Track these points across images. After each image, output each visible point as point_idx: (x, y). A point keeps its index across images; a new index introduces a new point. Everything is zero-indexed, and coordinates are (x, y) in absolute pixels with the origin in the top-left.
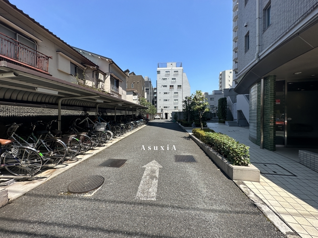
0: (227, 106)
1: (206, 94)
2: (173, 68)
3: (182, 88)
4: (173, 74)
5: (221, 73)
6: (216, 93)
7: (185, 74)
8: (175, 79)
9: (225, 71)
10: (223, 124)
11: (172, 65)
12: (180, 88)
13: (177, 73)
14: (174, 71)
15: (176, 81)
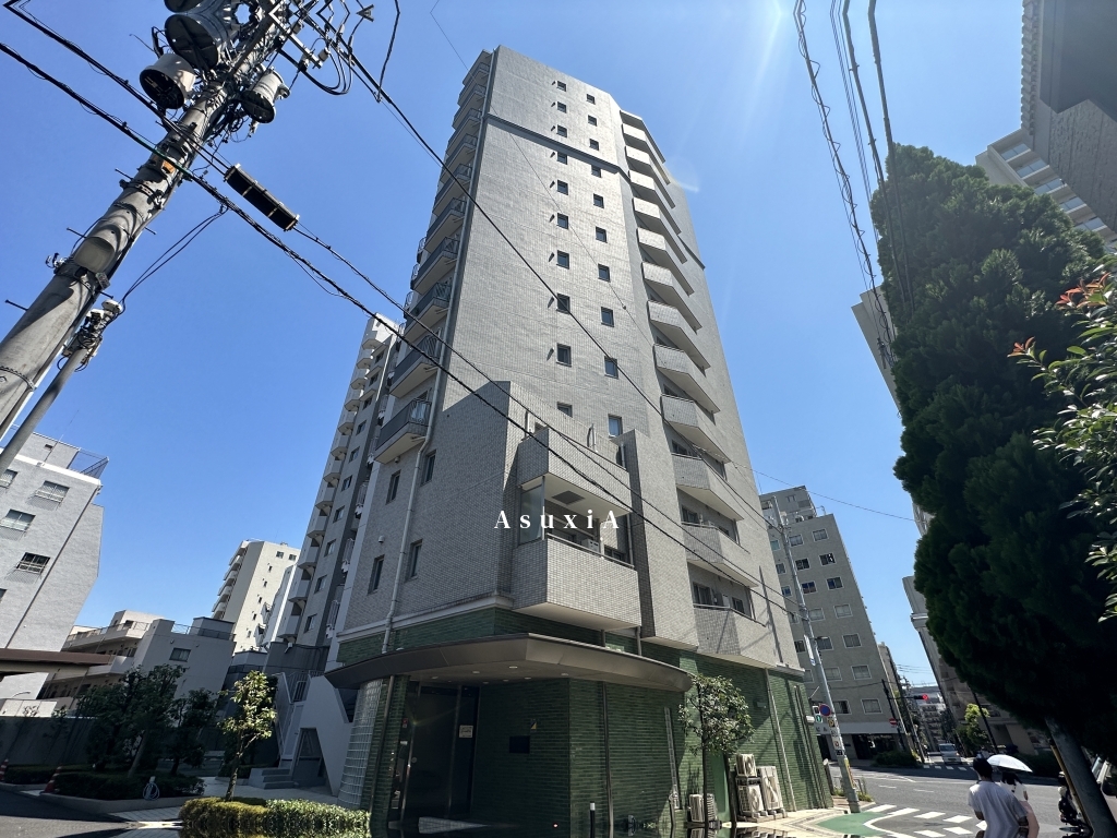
1: (163, 627)
2: (47, 466)
4: (30, 492)
5: (243, 547)
8: (29, 518)
9: (262, 542)
11: (47, 450)
12: (35, 570)
13: (58, 494)
14: (47, 483)
15: (26, 528)
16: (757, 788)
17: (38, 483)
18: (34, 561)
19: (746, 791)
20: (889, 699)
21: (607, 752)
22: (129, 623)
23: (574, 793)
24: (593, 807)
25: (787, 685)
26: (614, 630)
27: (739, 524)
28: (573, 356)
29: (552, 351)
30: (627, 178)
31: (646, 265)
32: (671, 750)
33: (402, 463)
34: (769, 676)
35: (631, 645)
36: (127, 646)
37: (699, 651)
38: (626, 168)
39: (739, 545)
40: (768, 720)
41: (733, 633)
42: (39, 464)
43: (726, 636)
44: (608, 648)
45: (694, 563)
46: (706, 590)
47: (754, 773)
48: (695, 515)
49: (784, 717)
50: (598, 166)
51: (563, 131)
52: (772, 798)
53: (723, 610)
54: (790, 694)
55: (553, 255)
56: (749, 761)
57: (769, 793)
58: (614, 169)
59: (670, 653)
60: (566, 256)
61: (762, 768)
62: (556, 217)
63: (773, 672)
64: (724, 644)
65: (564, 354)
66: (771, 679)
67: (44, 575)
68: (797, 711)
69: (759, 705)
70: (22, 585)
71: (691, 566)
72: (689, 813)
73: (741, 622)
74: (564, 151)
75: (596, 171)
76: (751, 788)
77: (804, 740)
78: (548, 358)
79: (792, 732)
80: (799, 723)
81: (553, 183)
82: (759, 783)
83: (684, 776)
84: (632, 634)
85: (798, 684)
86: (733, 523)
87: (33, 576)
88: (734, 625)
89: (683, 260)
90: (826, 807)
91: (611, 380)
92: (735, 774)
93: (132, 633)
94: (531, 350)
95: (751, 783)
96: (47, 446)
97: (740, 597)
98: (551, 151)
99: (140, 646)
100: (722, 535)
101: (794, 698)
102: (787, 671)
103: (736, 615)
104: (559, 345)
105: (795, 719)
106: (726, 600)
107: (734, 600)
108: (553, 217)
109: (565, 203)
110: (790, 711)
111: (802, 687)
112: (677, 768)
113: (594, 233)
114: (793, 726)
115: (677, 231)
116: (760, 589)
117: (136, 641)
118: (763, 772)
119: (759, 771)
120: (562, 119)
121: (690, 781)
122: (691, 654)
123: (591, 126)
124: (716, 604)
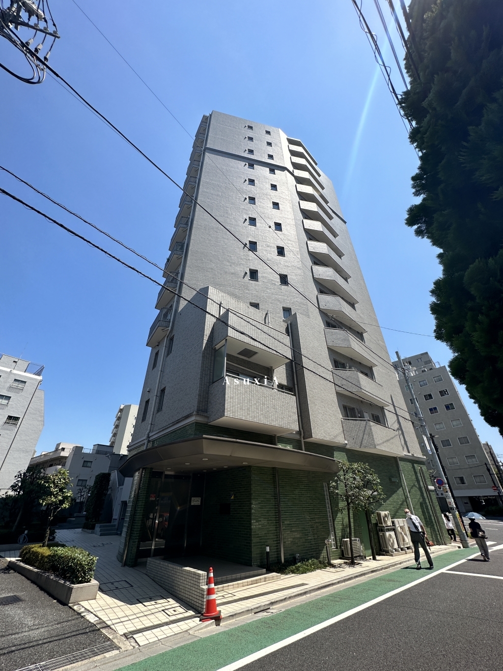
0: (107, 490)
1: (78, 450)
2: (15, 372)
3: (19, 424)
4: (8, 385)
5: (121, 408)
6: (100, 450)
7: (40, 394)
8: (8, 398)
9: (130, 406)
10: (91, 531)
11: (15, 364)
12: (13, 424)
13: (21, 386)
14: (16, 380)
15: (8, 403)
16: (392, 533)
17: (11, 381)
18: (13, 420)
19: (384, 535)
20: (490, 474)
21: (279, 512)
22: (63, 449)
23: (254, 540)
24: (268, 549)
25: (414, 467)
26: (284, 435)
27: (374, 369)
28: (259, 275)
29: (246, 273)
30: (292, 174)
31: (305, 221)
32: (329, 510)
33: (160, 346)
34: (399, 462)
35: (297, 444)
36: (61, 460)
37: (348, 447)
38: (291, 168)
39: (375, 382)
40: (401, 489)
41: (371, 434)
42: (11, 371)
43: (366, 437)
44: (280, 446)
45: (340, 392)
46: (352, 410)
47: (389, 523)
48: (343, 364)
49: (412, 488)
50: (273, 169)
51: (251, 152)
52: (404, 540)
53: (365, 420)
54: (416, 473)
55: (246, 220)
56: (386, 516)
57: (401, 536)
58: (283, 169)
59: (327, 449)
60: (254, 219)
61: (395, 520)
62: (248, 199)
63: (403, 459)
64: (365, 442)
65: (254, 274)
66: (401, 464)
67: (18, 426)
68: (421, 483)
69: (393, 480)
70: (8, 432)
71: (338, 394)
72: (342, 551)
73: (376, 428)
74: (252, 162)
75: (272, 171)
76: (387, 534)
77: (427, 501)
78: (244, 278)
79: (419, 496)
80: (423, 491)
81: (246, 180)
82: (394, 530)
83: (339, 527)
84: (297, 437)
85: (421, 466)
86: (371, 369)
87: (12, 427)
88: (371, 429)
89: (331, 218)
90: (445, 544)
91: (283, 287)
92: (376, 524)
93: (63, 454)
94: (233, 274)
95: (389, 530)
96: (14, 361)
97: (376, 413)
98: (245, 163)
99: (67, 460)
100: (361, 375)
101: (419, 475)
102: (412, 458)
103: (372, 424)
104: (250, 270)
105: (420, 489)
106: (366, 415)
107: (373, 415)
108: (246, 198)
109: (252, 191)
110: (416, 483)
111: (424, 468)
112: (334, 522)
113: (271, 205)
114: (419, 493)
115: (327, 202)
116: (391, 408)
117: (65, 458)
118: (396, 523)
119: (393, 522)
120: (251, 145)
121: (343, 530)
122: (342, 449)
123: (269, 147)
124: (359, 417)
